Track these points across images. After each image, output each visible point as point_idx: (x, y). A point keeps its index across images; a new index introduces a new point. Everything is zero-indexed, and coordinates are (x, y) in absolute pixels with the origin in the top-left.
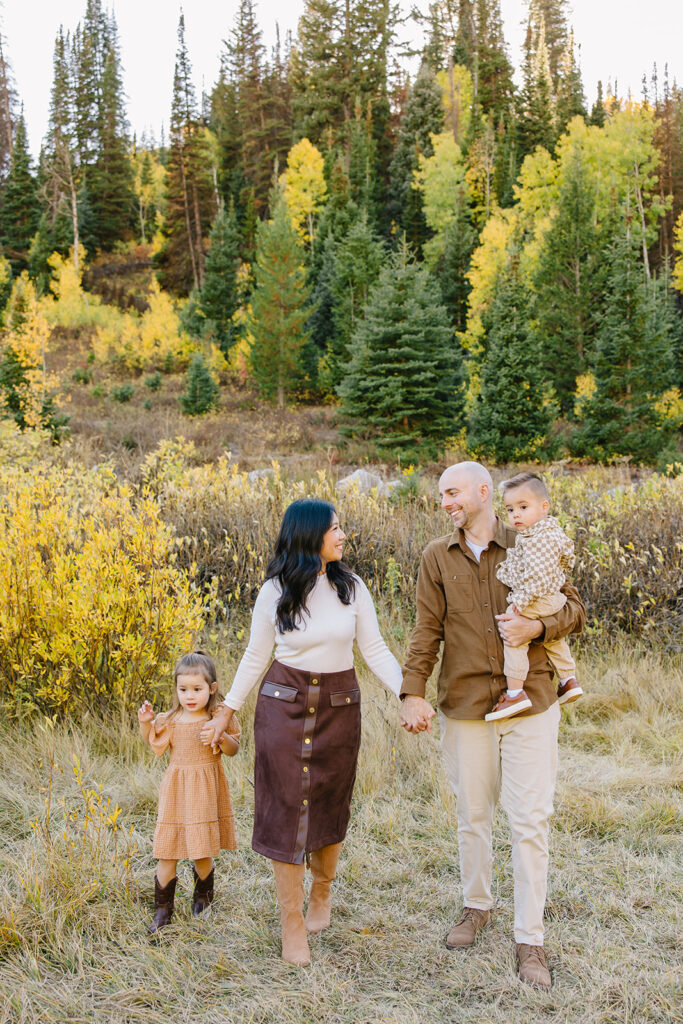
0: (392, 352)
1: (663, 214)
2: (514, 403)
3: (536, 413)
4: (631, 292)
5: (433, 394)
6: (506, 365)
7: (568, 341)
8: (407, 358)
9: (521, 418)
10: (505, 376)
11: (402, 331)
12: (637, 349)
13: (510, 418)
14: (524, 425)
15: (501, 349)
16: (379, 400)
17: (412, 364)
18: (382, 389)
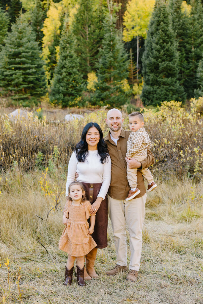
0: (18, 60)
1: (118, 11)
2: (68, 83)
3: (77, 88)
4: (113, 40)
5: (35, 79)
6: (65, 68)
7: (84, 59)
8: (24, 63)
9: (71, 89)
10: (65, 72)
11: (22, 51)
12: (115, 63)
13: (67, 89)
14: (73, 92)
15: (63, 61)
16: (13, 80)
17: (26, 66)
18: (14, 76)
